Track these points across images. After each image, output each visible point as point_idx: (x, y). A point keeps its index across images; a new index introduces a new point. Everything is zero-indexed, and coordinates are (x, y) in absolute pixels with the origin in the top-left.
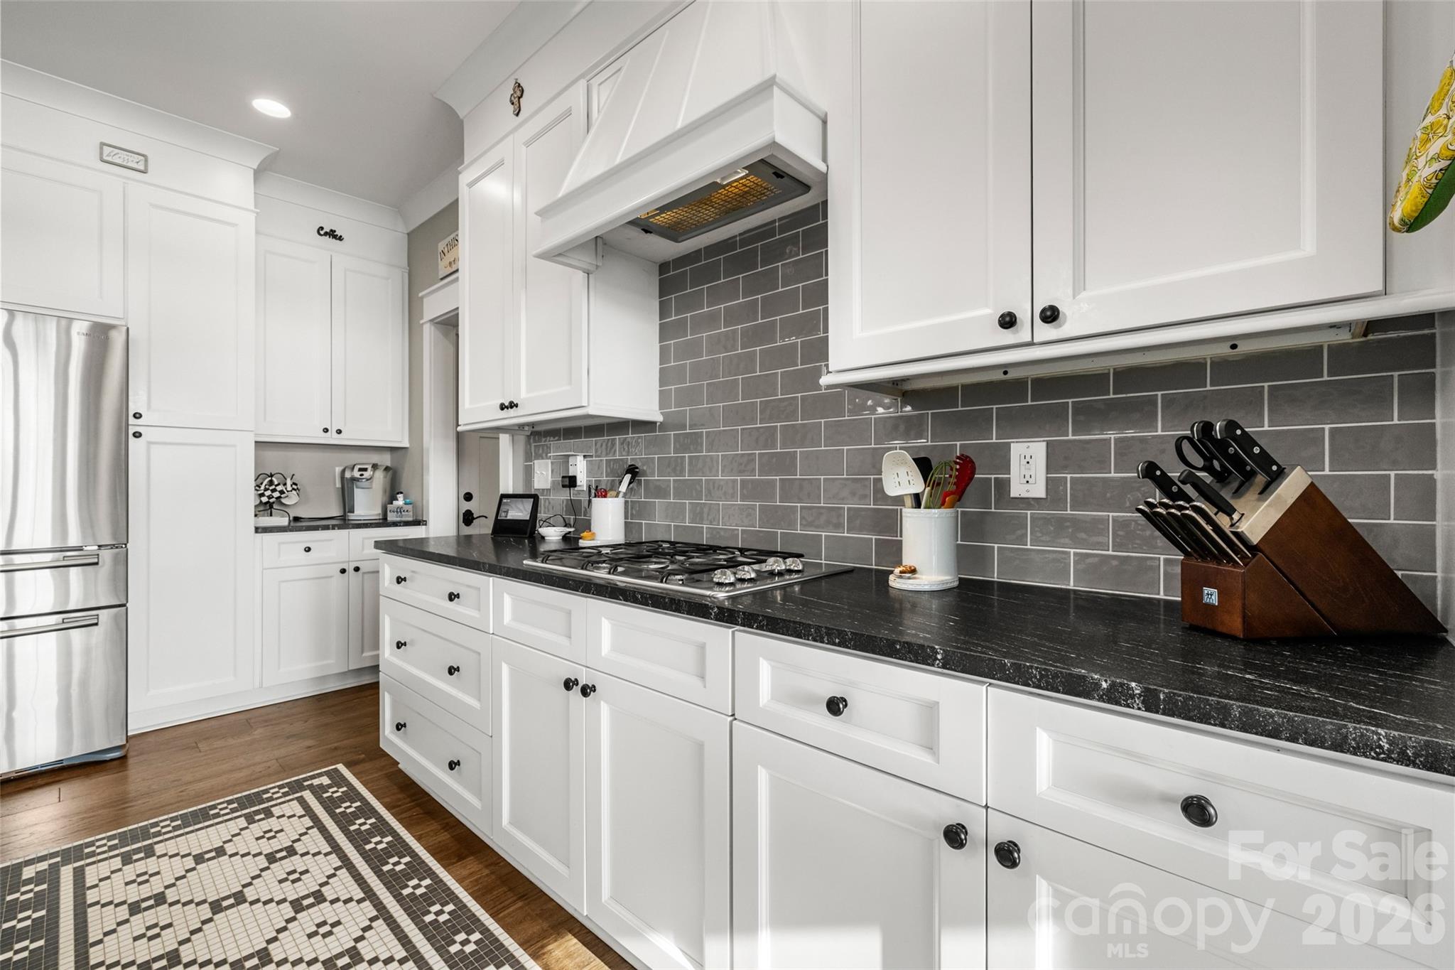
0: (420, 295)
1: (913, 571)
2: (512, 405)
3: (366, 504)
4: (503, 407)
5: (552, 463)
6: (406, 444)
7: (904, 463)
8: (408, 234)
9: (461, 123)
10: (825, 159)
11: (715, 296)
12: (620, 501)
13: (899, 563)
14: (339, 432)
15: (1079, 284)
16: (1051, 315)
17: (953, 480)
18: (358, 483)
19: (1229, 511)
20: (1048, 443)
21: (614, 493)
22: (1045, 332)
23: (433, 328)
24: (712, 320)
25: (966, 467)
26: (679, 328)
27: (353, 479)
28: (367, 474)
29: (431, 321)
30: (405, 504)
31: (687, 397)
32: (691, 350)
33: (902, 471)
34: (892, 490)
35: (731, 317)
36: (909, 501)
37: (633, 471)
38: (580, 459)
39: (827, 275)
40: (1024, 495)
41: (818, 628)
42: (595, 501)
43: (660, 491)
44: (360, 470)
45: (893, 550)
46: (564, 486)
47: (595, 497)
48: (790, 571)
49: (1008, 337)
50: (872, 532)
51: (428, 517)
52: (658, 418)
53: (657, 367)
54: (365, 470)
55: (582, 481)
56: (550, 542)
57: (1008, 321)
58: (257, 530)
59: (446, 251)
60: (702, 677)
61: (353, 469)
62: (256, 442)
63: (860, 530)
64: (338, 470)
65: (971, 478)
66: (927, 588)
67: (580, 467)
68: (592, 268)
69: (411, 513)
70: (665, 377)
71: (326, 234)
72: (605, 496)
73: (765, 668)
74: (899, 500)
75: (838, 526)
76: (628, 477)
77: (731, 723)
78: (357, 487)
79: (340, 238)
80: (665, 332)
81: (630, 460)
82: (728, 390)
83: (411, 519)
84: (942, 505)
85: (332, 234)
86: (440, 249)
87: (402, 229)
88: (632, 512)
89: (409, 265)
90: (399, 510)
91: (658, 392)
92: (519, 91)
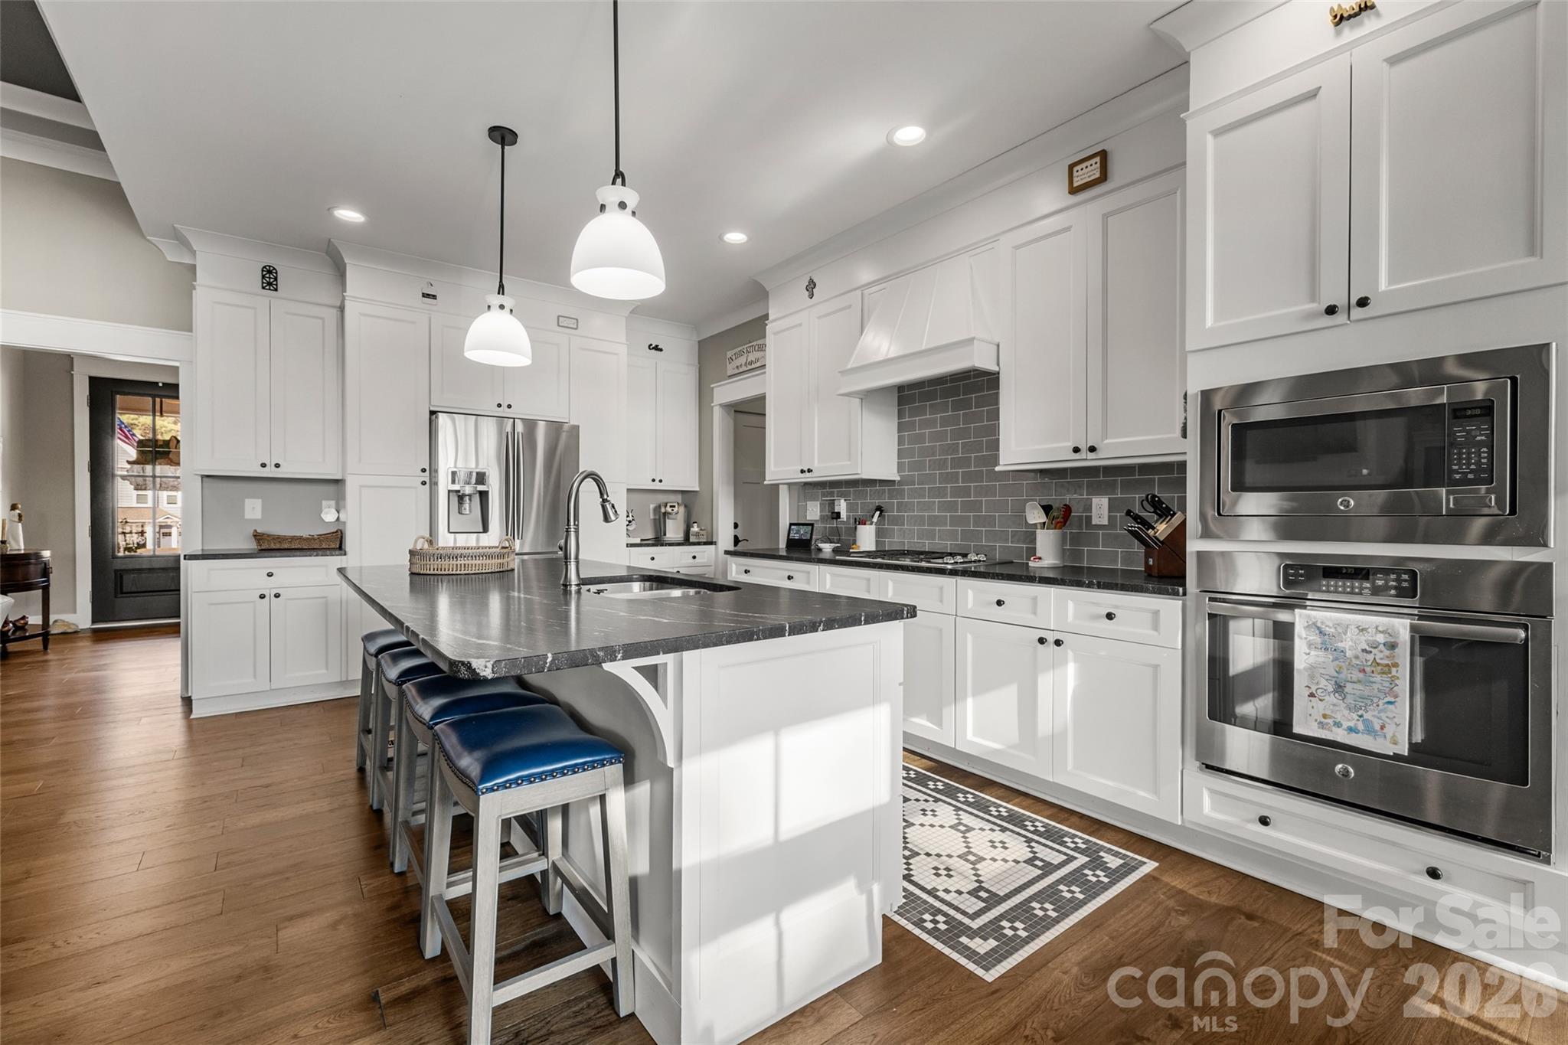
0: (712, 386)
1: (1040, 558)
2: (810, 471)
3: (674, 530)
4: (802, 471)
5: (820, 504)
6: (697, 489)
7: (1036, 508)
8: (699, 342)
9: (768, 292)
10: (998, 365)
11: (934, 409)
12: (873, 527)
13: (1035, 555)
14: (661, 481)
15: (1105, 436)
16: (1092, 449)
17: (1061, 516)
18: (670, 516)
19: (1153, 528)
20: (1109, 499)
21: (869, 522)
22: (1091, 456)
23: (721, 409)
24: (931, 423)
25: (1067, 510)
26: (911, 426)
27: (665, 514)
28: (675, 509)
29: (720, 405)
30: (701, 530)
31: (916, 466)
32: (919, 439)
33: (1036, 512)
34: (1031, 521)
35: (945, 422)
36: (1039, 526)
37: (879, 509)
38: (842, 501)
39: (999, 435)
40: (1099, 523)
41: (993, 573)
42: (860, 527)
43: (897, 521)
44: (671, 507)
45: (1032, 552)
46: (833, 518)
47: (859, 524)
48: (980, 561)
49: (1077, 456)
50: (1024, 542)
51: (717, 538)
52: (898, 478)
53: (896, 447)
54: (674, 506)
55: (844, 515)
56: (826, 553)
57: (1076, 450)
58: (627, 545)
59: (734, 358)
60: (941, 601)
61: (666, 506)
62: (628, 490)
63: (1018, 542)
64: (652, 506)
65: (1070, 515)
66: (1046, 566)
67: (842, 506)
68: (863, 397)
69: (705, 537)
70: (901, 454)
71: (653, 348)
72: (865, 524)
73: (970, 593)
74: (1035, 525)
75: (1006, 540)
76: (878, 513)
77: (955, 619)
78: (668, 518)
79: (661, 350)
80: (901, 428)
81: (877, 502)
82: (942, 464)
83: (705, 540)
84: (1055, 528)
85: (657, 348)
86: (728, 356)
87: (696, 338)
88: (880, 533)
89: (699, 363)
90: (697, 534)
91: (896, 463)
92: (811, 286)
